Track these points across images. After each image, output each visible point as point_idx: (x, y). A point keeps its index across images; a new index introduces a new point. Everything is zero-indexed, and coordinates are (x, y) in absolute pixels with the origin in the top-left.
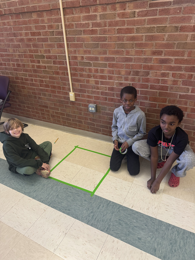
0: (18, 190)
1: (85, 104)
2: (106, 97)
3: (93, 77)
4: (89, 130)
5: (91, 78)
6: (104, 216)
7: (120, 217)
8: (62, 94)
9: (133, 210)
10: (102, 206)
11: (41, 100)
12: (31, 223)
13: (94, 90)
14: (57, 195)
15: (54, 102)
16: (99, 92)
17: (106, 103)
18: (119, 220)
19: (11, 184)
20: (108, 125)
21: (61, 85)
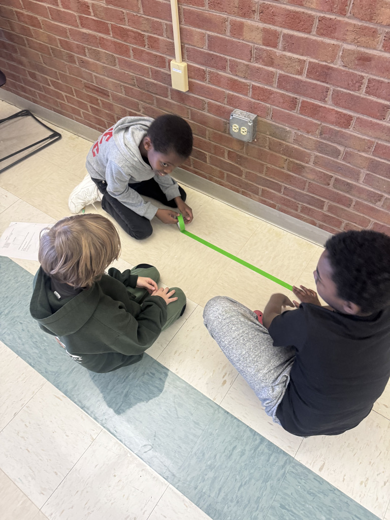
0: (30, 361)
1: (219, 106)
2: (293, 98)
3: (257, 16)
4: (224, 181)
5: (249, 18)
6: (241, 486)
7: (285, 499)
8: (149, 63)
9: (321, 481)
10: (239, 449)
11: (86, 68)
12: (59, 474)
13: (256, 65)
14: (125, 392)
15: (126, 83)
16: (272, 74)
17: (289, 115)
18: (283, 507)
19: (14, 338)
20: (283, 182)
21: (144, 31)
